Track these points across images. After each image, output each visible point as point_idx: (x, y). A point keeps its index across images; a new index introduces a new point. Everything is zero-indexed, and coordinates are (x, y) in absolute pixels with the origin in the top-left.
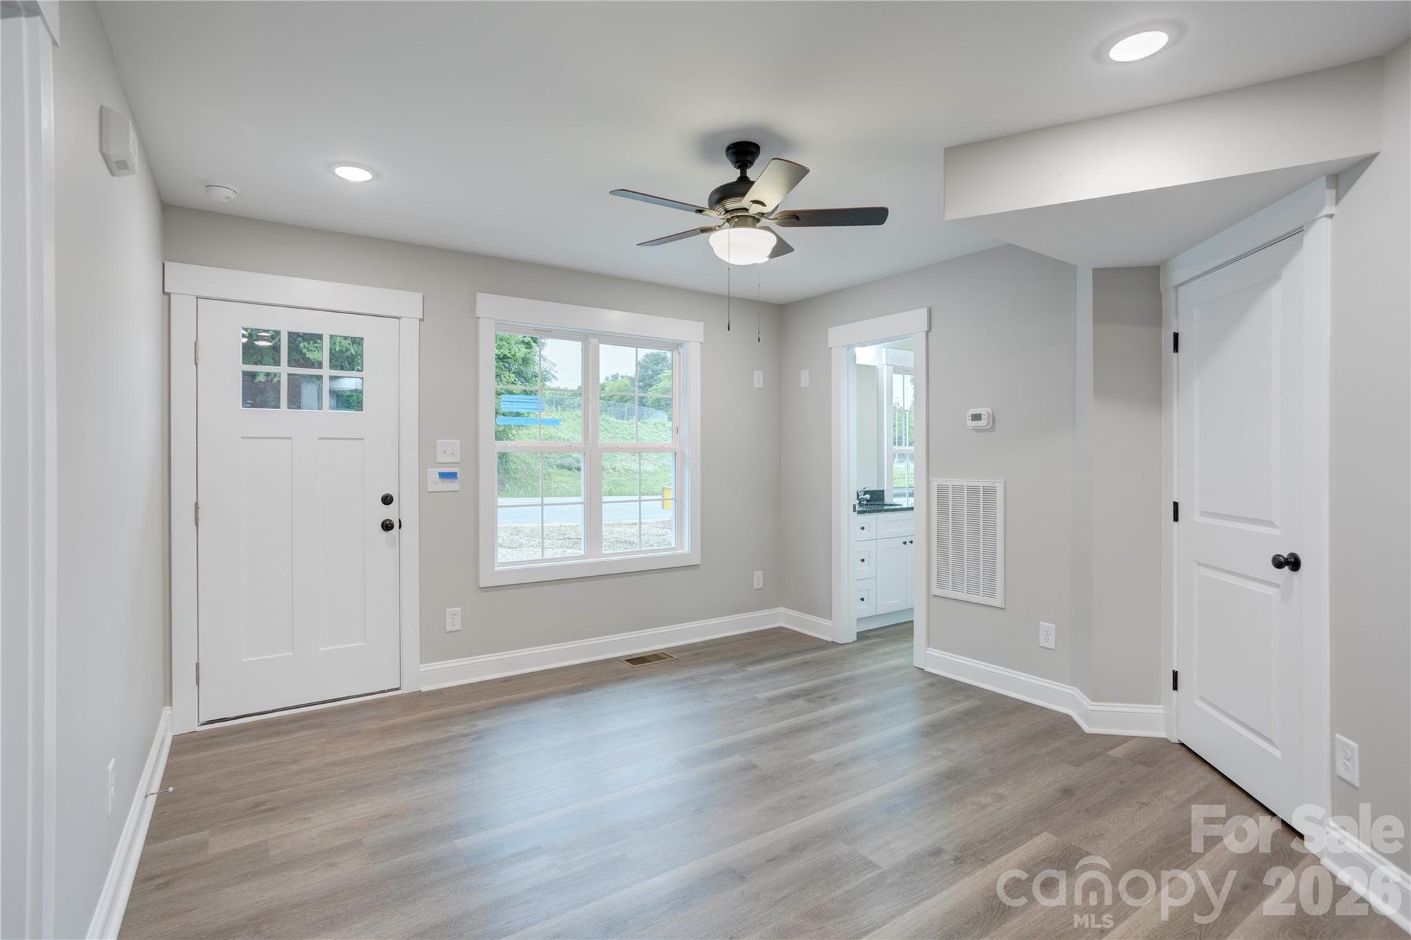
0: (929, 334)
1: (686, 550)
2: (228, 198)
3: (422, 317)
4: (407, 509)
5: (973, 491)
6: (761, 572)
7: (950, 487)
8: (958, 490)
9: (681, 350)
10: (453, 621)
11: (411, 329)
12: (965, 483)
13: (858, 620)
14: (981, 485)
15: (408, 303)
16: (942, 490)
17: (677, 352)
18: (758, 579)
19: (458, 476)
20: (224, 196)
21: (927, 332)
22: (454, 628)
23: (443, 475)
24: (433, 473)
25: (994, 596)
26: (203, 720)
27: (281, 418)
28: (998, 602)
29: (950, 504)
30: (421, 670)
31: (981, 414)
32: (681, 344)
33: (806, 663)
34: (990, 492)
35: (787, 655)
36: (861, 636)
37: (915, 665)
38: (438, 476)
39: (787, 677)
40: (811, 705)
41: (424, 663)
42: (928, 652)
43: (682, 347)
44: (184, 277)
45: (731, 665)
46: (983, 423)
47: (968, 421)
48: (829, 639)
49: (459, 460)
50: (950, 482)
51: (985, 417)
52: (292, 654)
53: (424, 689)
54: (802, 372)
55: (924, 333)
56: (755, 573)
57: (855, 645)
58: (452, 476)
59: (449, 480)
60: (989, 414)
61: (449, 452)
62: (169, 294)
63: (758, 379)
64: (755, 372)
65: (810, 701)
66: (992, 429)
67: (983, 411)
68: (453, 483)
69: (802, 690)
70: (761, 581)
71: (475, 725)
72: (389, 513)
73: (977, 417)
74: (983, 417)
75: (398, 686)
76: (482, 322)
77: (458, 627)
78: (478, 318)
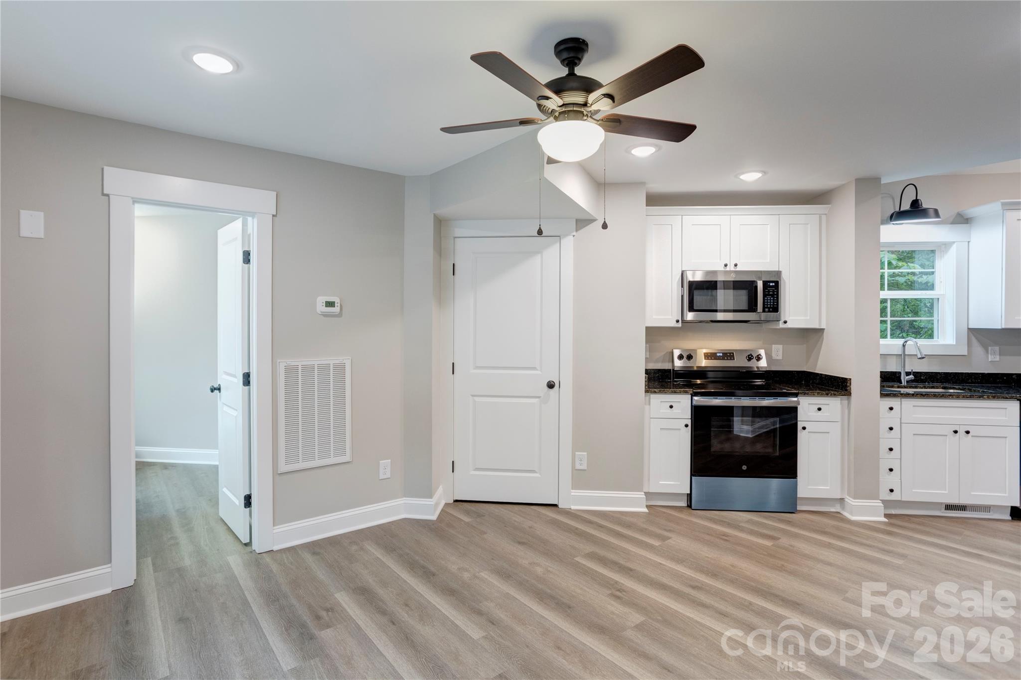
5: (324, 368)
7: (300, 367)
8: (308, 369)
14: (316, 363)
16: (291, 370)
28: (347, 458)
29: (300, 383)
31: (334, 302)
34: (341, 368)
42: (275, 531)
46: (336, 310)
47: (322, 307)
50: (299, 362)
51: (338, 305)
66: (340, 315)
67: (336, 299)
73: (330, 304)
74: (336, 305)
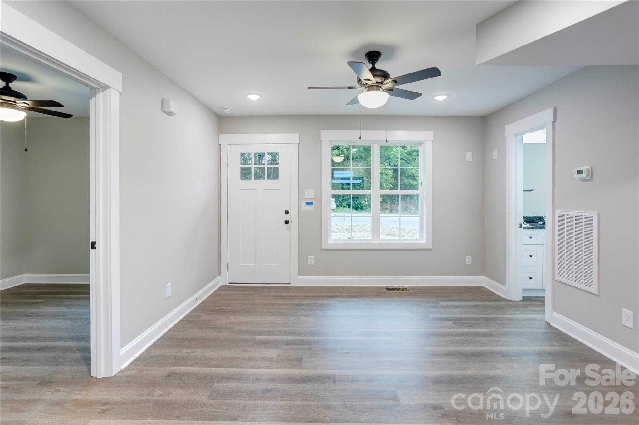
0: (555, 123)
1: (424, 241)
2: (229, 111)
3: (299, 143)
4: (293, 216)
5: (578, 218)
6: (471, 256)
7: (566, 215)
8: (570, 217)
9: (423, 145)
10: (311, 260)
11: (295, 147)
12: (574, 213)
13: (523, 289)
14: (583, 215)
15: (294, 138)
16: (561, 217)
17: (421, 147)
18: (468, 260)
19: (313, 204)
20: (228, 111)
21: (554, 122)
22: (311, 264)
23: (307, 203)
24: (304, 203)
25: (591, 286)
26: (229, 282)
27: (252, 183)
28: (594, 290)
29: (566, 226)
30: (299, 278)
31: (582, 170)
32: (423, 142)
33: (476, 306)
34: (589, 220)
35: (470, 300)
36: (525, 299)
37: (546, 321)
38: (306, 203)
39: (456, 310)
40: (454, 325)
41: (300, 276)
42: (553, 314)
43: (423, 144)
44: (225, 139)
45: (434, 299)
46: (584, 175)
47: (575, 174)
48: (504, 297)
49: (313, 198)
50: (565, 213)
51: (585, 172)
52: (255, 265)
53: (299, 285)
54: (494, 151)
55: (552, 123)
56: (466, 256)
57: (521, 303)
58: (311, 204)
59: (310, 205)
60: (588, 170)
61: (310, 194)
62: (220, 144)
63: (469, 156)
64: (467, 153)
65: (455, 324)
66: (591, 179)
67: (583, 168)
68: (311, 207)
69: (457, 318)
70: (471, 261)
71: (302, 301)
72: (287, 217)
73: (580, 172)
74: (584, 172)
75: (290, 283)
76: (323, 142)
77: (313, 263)
78: (322, 140)
